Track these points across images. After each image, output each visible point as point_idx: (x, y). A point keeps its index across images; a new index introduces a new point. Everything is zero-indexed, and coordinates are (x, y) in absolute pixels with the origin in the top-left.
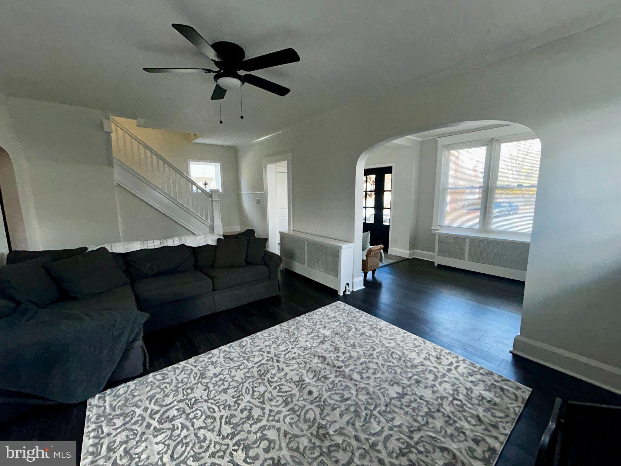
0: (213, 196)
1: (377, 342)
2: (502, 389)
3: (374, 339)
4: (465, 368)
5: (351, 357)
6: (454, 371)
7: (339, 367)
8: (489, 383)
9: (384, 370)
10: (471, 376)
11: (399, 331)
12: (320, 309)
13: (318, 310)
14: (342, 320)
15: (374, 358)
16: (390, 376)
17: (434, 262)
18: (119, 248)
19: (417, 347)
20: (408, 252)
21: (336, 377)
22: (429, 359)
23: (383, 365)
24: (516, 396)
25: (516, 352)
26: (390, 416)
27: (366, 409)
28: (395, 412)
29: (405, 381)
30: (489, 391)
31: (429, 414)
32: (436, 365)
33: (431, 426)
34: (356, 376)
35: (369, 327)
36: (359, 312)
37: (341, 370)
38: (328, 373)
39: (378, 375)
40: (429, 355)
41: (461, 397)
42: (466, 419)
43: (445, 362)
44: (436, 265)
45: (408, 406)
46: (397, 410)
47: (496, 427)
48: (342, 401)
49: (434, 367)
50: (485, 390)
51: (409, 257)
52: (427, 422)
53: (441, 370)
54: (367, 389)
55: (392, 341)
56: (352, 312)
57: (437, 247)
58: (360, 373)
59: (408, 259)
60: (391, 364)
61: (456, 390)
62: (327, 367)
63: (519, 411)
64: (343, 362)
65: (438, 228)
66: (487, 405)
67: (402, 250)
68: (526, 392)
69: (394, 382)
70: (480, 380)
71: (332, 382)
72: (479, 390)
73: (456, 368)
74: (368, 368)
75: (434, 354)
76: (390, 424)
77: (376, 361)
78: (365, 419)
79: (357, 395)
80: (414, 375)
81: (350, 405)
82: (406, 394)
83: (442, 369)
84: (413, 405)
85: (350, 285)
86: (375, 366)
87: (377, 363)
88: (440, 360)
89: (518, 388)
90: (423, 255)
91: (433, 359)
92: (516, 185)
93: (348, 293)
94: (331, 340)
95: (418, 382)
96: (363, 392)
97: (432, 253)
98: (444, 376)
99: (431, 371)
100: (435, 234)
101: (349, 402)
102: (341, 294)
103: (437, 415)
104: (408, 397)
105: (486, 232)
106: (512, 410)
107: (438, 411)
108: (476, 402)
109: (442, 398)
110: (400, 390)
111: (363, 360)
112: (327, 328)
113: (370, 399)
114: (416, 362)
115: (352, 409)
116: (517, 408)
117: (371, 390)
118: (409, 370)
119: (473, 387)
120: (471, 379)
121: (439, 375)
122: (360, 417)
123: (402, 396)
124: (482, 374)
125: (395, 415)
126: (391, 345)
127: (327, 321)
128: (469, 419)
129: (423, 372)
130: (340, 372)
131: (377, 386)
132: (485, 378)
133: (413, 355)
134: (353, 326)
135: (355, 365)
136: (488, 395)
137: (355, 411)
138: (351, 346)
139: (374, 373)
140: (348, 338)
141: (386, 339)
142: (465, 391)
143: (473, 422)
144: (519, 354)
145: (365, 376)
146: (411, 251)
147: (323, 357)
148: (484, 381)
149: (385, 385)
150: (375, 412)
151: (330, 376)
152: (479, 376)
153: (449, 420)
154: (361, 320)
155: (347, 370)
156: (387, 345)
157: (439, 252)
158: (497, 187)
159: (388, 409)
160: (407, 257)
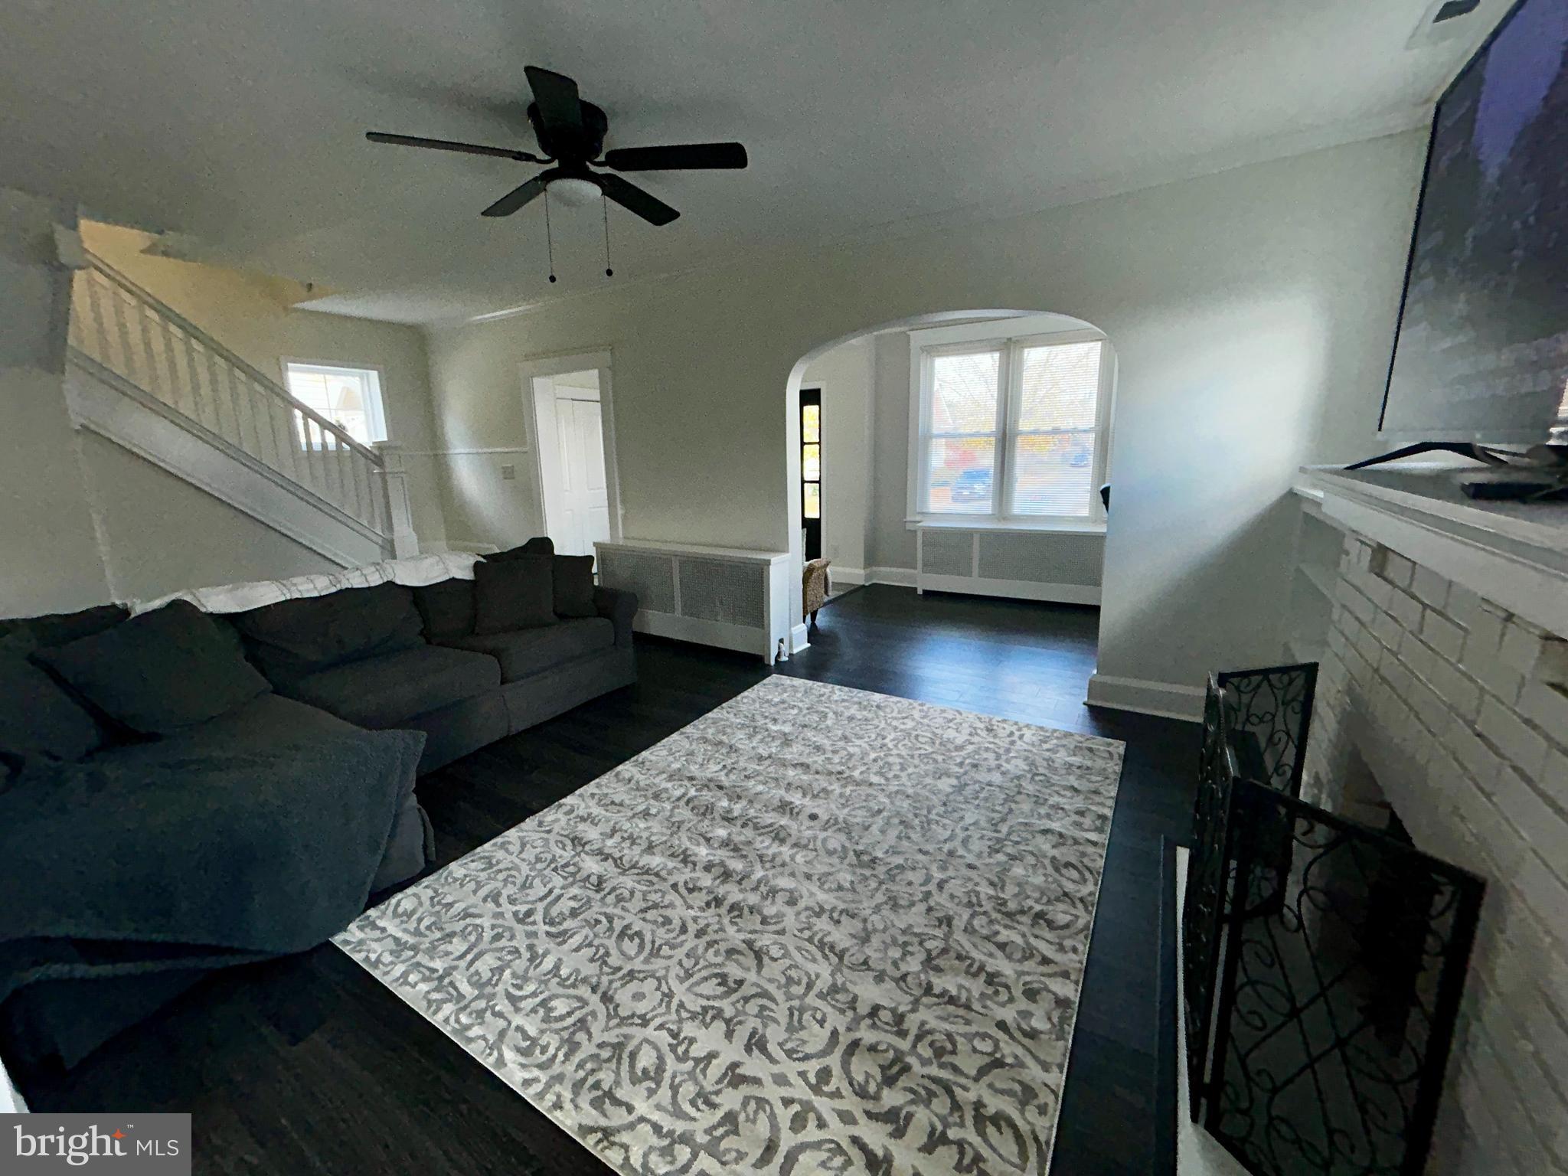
0: (387, 459)
1: (883, 725)
2: (1090, 750)
3: (876, 722)
4: (1033, 735)
5: (851, 756)
6: (1019, 743)
7: (840, 773)
8: (1072, 747)
9: (916, 761)
10: (1046, 742)
11: (911, 704)
12: (746, 693)
13: (742, 694)
14: (800, 705)
15: (889, 749)
16: (931, 767)
17: (916, 589)
18: (218, 601)
19: (951, 721)
20: (862, 572)
21: (844, 786)
22: (977, 734)
23: (912, 757)
24: (1110, 753)
25: (1093, 703)
26: (956, 815)
27: (916, 815)
28: (962, 809)
29: (957, 769)
30: (1075, 755)
31: (1009, 799)
32: (992, 740)
33: (1018, 812)
34: (875, 779)
35: (856, 706)
36: (824, 687)
37: (845, 775)
38: (825, 784)
39: (911, 770)
40: (975, 728)
41: (1041, 770)
42: (1059, 794)
43: (1002, 733)
44: (920, 592)
45: (977, 798)
46: (963, 806)
47: (1096, 792)
48: (873, 816)
49: (990, 743)
50: (1069, 755)
51: (866, 580)
52: (1011, 810)
53: (1001, 744)
54: (904, 793)
55: (905, 721)
56: (811, 689)
57: (920, 555)
58: (880, 774)
59: (864, 586)
60: (923, 752)
61: (1032, 764)
62: (817, 776)
63: (1118, 769)
64: (841, 764)
65: (918, 518)
66: (1078, 772)
67: (848, 570)
68: (1119, 747)
69: (939, 775)
70: (1058, 746)
71: (841, 795)
72: (1062, 756)
73: (1021, 737)
74: (889, 764)
75: (982, 726)
76: (961, 824)
77: (895, 752)
78: (922, 828)
79: (892, 803)
80: (965, 758)
81: (889, 818)
82: (966, 785)
83: (1004, 743)
84: (982, 795)
85: (786, 641)
86: (898, 760)
87: (899, 755)
88: (994, 733)
89: (1110, 745)
90: (891, 576)
91: (984, 734)
92: (1050, 428)
93: (784, 658)
94: (800, 738)
95: (975, 766)
96: (899, 796)
97: (912, 571)
98: (1008, 751)
99: (987, 749)
100: (915, 531)
101: (885, 814)
102: (773, 663)
103: (1018, 798)
104: (971, 787)
105: (1004, 519)
106: (1110, 770)
107: (1019, 793)
108: (1064, 772)
109: (1018, 778)
110: (954, 782)
111: (873, 755)
112: (780, 721)
113: (915, 802)
114: (959, 741)
115: (896, 821)
116: (1115, 767)
117: (910, 791)
118: (953, 754)
119: (1053, 756)
120: (1045, 746)
121: (1001, 751)
122: (912, 828)
123: (960, 788)
124: (1057, 738)
125: (963, 813)
126: (908, 727)
127: (773, 710)
128: (1062, 793)
129: (976, 752)
130: (845, 778)
131: (917, 784)
132: (1064, 742)
133: (951, 734)
134: (827, 710)
135: (865, 764)
136: (1076, 760)
137: (902, 822)
138: (840, 739)
139: (903, 769)
140: (828, 729)
141: (895, 718)
142: (1045, 764)
143: (1068, 794)
144: (1099, 703)
145: (890, 775)
146: (868, 571)
147: (802, 765)
148: (1064, 746)
149: (928, 780)
150: (933, 816)
151: (832, 787)
152: (1055, 741)
153: (1039, 801)
154: (835, 697)
155: (856, 774)
156: (902, 727)
157: (925, 565)
158: (1021, 433)
159: (950, 809)
160: (862, 583)
